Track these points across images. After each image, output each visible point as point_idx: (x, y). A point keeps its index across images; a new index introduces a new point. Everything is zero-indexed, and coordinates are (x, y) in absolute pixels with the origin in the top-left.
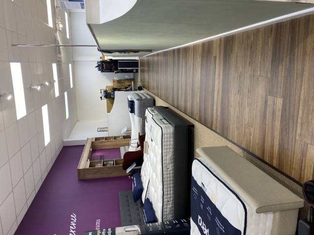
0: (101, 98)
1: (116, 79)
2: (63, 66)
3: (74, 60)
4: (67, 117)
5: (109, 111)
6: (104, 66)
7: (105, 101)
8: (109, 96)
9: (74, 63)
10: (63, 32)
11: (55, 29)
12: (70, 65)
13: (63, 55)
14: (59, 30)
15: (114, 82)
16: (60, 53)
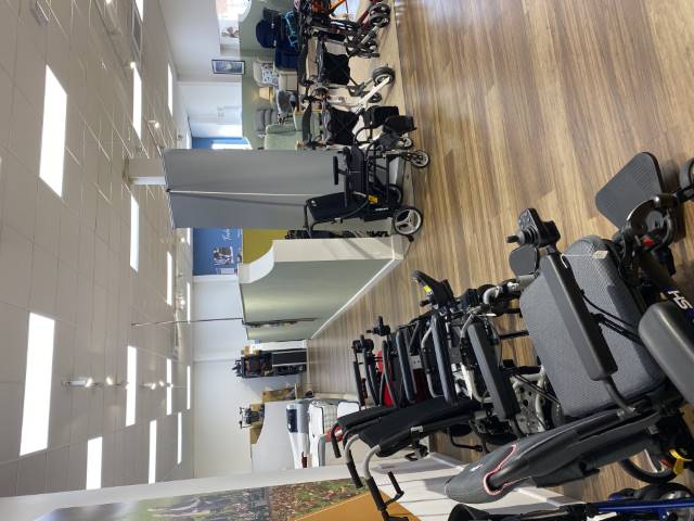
0: (241, 423)
1: (268, 389)
2: (180, 366)
3: (196, 360)
4: (179, 461)
5: (254, 441)
6: (248, 367)
7: (247, 430)
8: (254, 417)
9: (194, 365)
10: (183, 312)
11: (174, 308)
12: (189, 368)
13: (180, 349)
14: (180, 309)
15: (264, 394)
16: (177, 344)
